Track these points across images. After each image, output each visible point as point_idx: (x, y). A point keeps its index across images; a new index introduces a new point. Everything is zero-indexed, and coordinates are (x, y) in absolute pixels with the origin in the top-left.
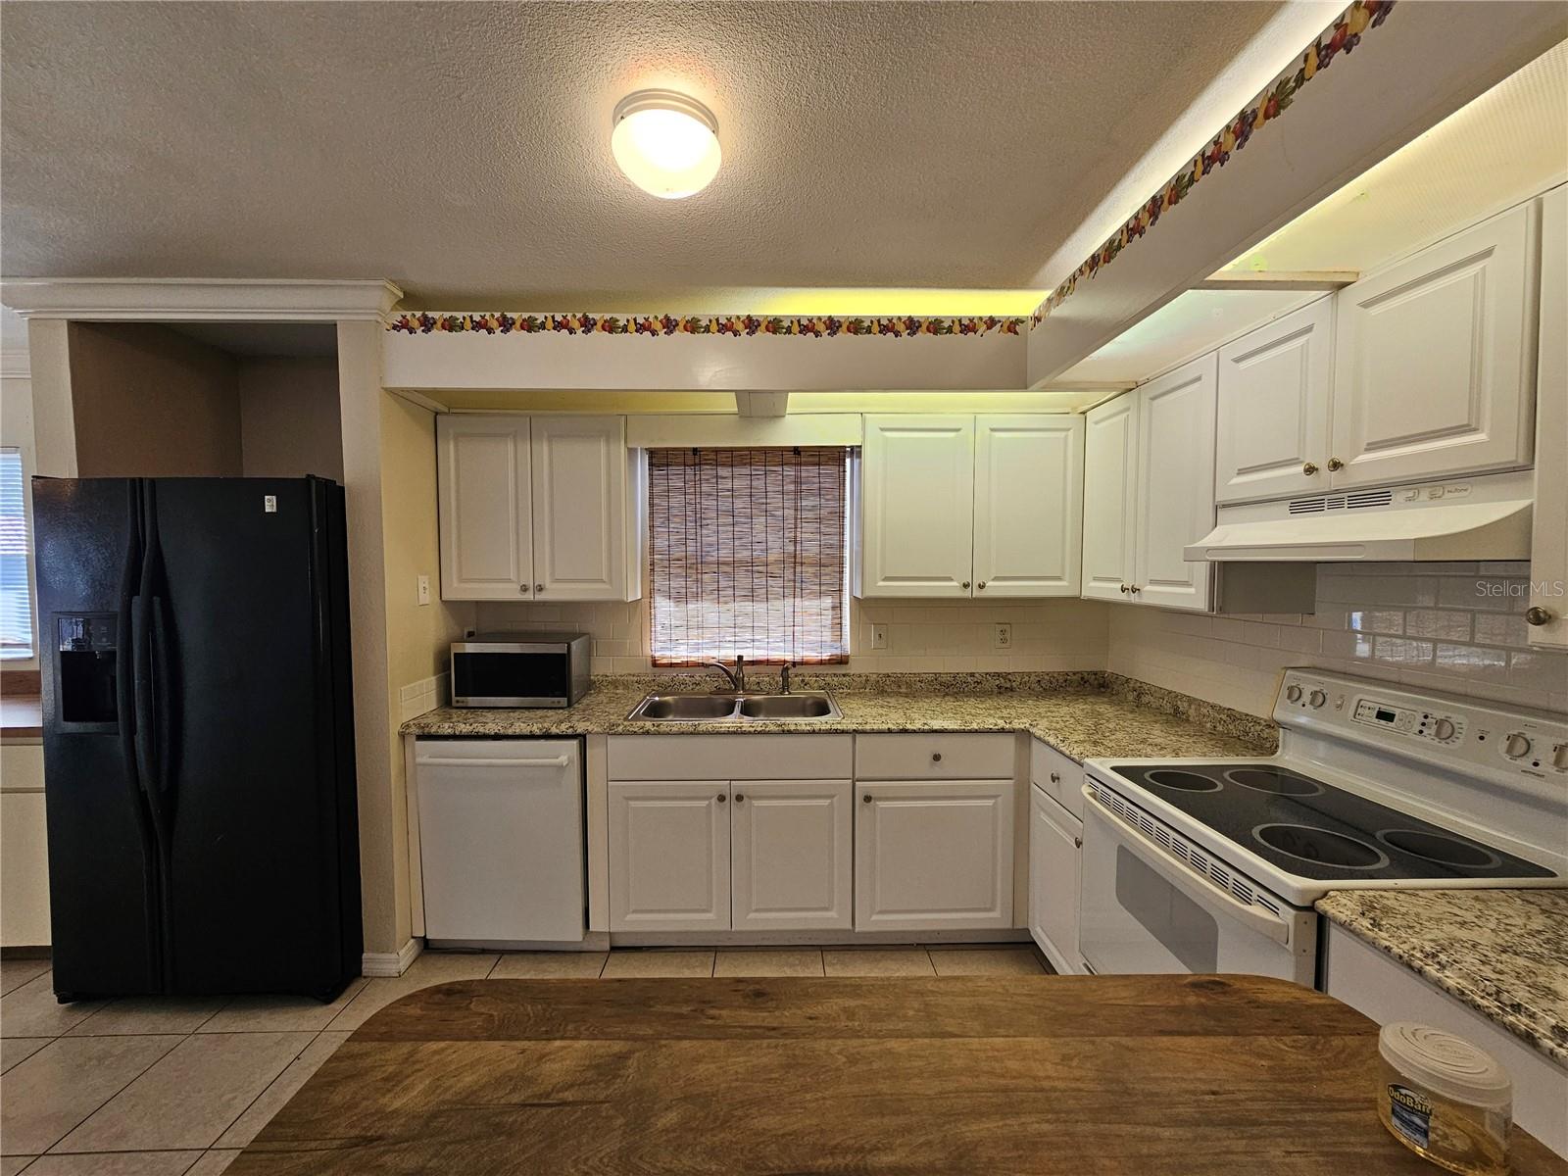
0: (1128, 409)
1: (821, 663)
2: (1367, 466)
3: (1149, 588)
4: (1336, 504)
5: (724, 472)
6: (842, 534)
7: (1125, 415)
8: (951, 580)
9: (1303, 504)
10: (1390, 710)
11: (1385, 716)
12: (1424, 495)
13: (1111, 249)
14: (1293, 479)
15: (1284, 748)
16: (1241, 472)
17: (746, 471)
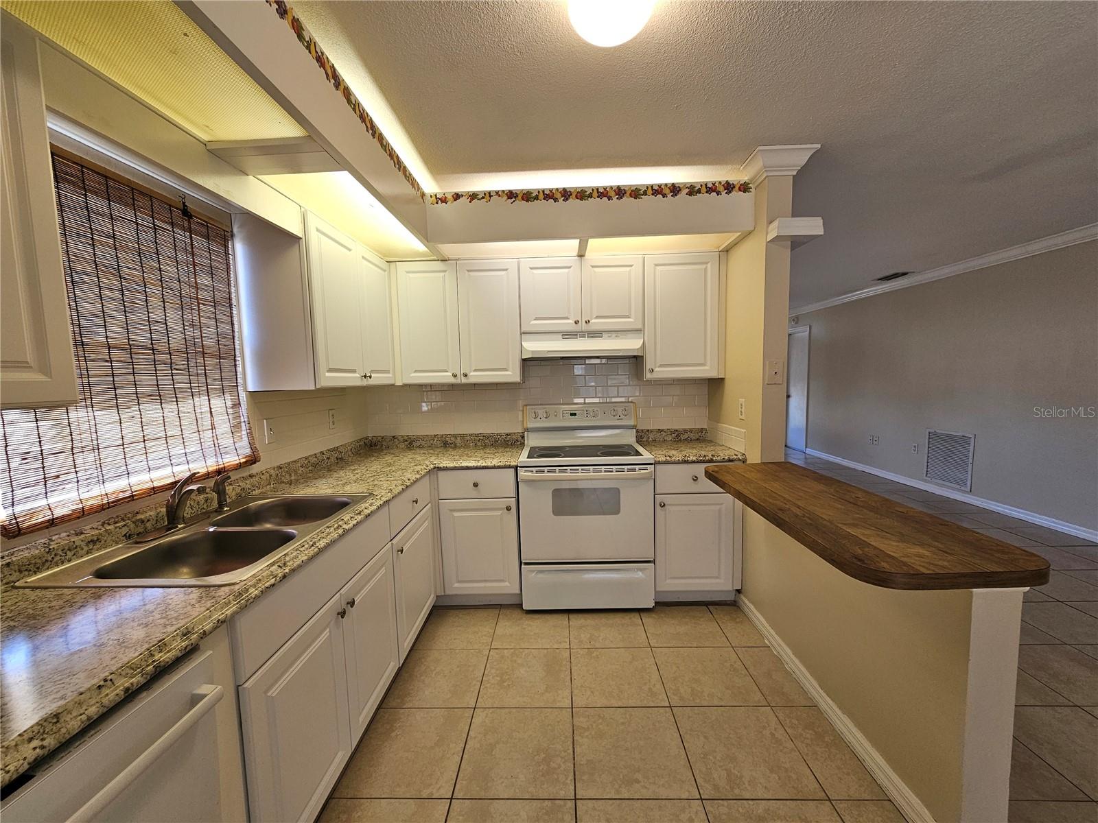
0: (445, 271)
1: (239, 466)
2: (597, 324)
3: (472, 374)
4: (583, 336)
5: (96, 203)
6: (232, 324)
7: (442, 274)
8: (354, 371)
9: (567, 335)
10: (574, 412)
11: (572, 414)
12: (614, 335)
13: (528, 196)
14: (568, 324)
15: (528, 440)
16: (537, 319)
17: (129, 214)
